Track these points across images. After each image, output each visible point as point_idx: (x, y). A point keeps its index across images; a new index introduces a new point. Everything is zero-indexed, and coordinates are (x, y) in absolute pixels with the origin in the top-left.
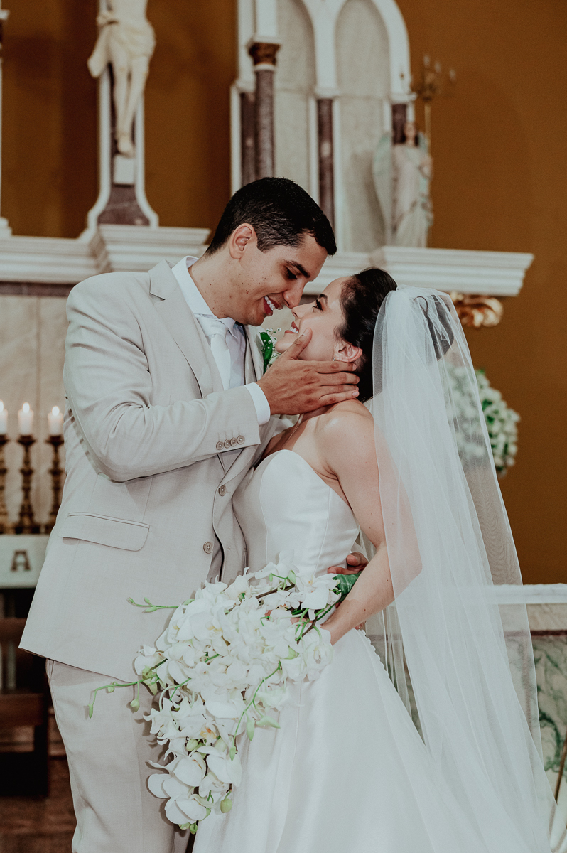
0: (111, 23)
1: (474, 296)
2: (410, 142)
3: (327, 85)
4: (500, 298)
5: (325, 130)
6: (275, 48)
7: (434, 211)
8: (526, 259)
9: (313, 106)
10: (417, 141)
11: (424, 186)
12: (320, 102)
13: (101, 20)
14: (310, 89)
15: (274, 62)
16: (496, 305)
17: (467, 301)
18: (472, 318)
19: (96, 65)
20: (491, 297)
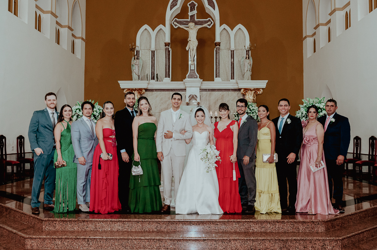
0: (190, 41)
1: (257, 88)
2: (247, 58)
3: (233, 48)
4: (263, 89)
5: (232, 56)
6: (220, 43)
7: (252, 71)
8: (267, 81)
9: (230, 51)
10: (249, 58)
11: (250, 67)
12: (231, 51)
13: (188, 40)
14: (229, 49)
15: (220, 46)
16: (262, 90)
17: (256, 89)
18: (257, 92)
19: (187, 49)
20: (260, 88)
